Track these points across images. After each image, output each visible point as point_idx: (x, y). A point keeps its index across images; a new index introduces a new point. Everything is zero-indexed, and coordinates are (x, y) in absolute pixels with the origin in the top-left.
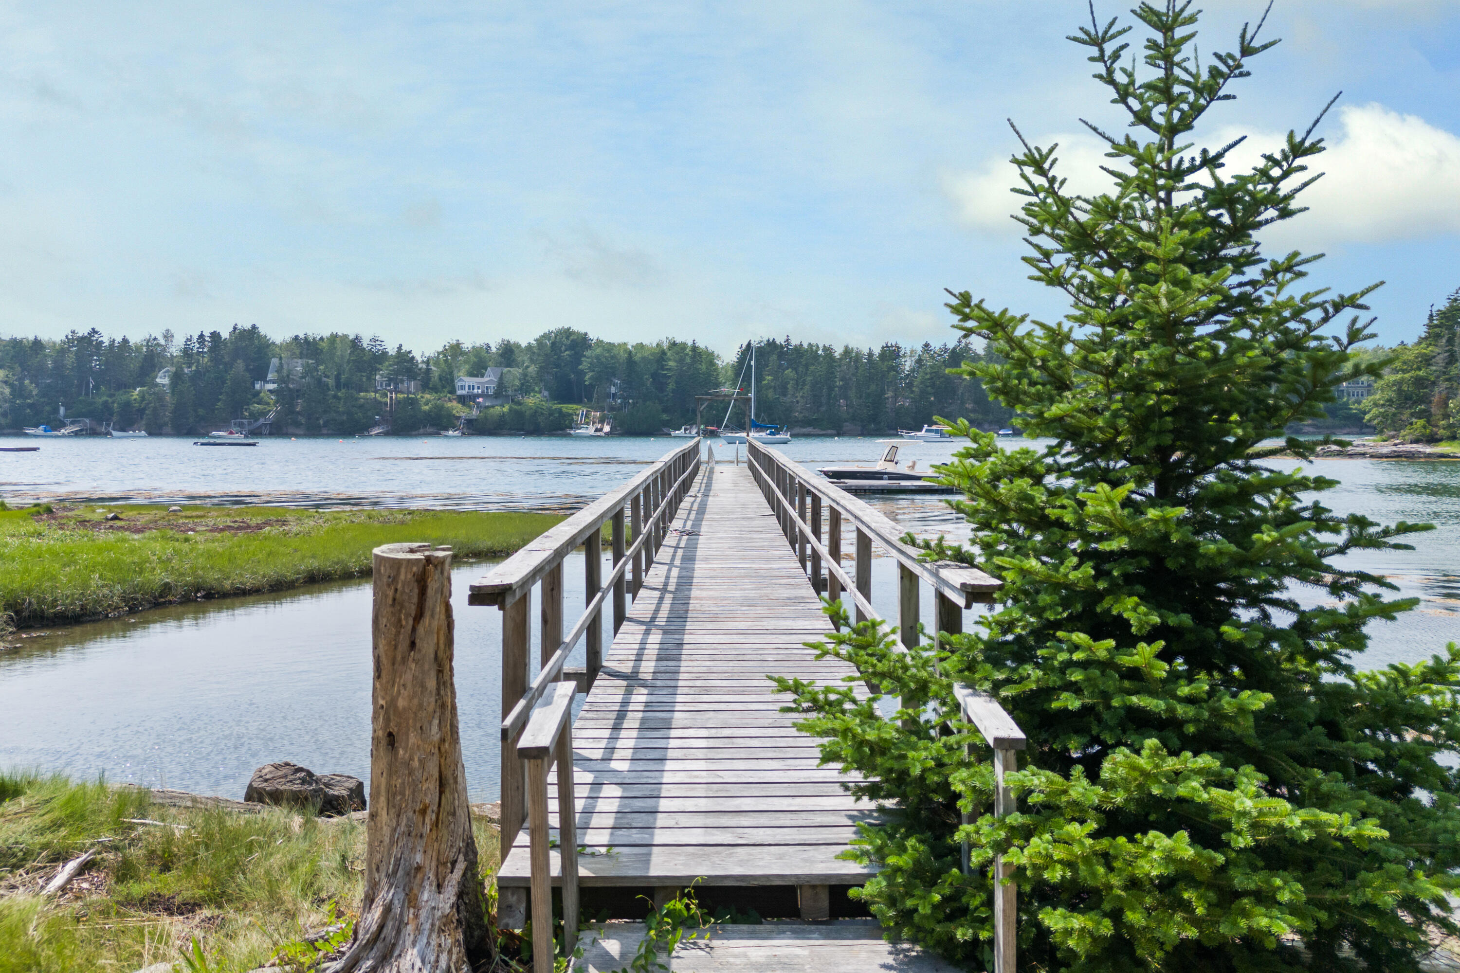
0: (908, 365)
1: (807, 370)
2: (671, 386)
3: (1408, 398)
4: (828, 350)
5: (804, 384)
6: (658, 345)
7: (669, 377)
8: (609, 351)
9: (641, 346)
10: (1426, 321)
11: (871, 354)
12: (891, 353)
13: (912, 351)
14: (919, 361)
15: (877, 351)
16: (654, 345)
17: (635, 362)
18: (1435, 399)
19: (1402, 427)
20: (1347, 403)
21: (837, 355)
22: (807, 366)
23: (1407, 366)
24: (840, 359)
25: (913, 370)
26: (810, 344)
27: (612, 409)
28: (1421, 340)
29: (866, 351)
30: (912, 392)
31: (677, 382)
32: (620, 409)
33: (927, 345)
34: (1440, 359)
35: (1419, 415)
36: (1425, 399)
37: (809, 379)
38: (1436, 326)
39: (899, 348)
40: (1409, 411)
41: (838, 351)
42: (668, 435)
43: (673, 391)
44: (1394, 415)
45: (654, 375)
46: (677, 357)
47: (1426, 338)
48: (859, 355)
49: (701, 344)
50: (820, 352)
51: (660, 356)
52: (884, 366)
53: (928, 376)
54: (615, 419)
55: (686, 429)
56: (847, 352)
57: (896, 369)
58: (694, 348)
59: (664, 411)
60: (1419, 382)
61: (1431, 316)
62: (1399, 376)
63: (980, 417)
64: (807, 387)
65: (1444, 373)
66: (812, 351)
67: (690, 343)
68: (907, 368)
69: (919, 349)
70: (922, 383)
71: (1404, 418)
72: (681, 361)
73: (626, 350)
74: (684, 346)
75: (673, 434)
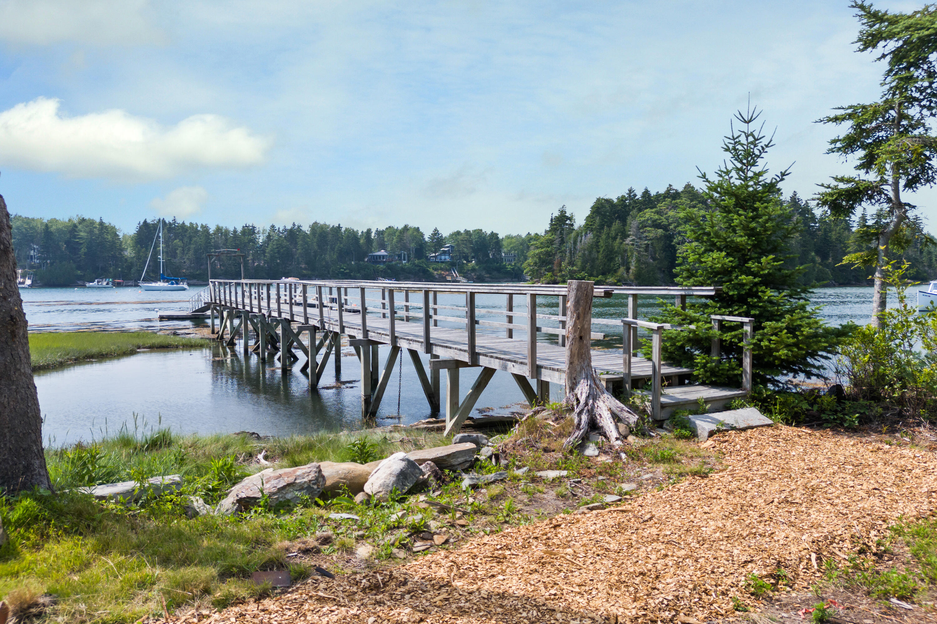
0: (261, 239)
1: (191, 240)
2: (83, 250)
3: (544, 262)
4: (205, 228)
5: (189, 250)
6: (70, 220)
7: (82, 244)
8: (28, 223)
9: (54, 221)
10: (550, 222)
11: (235, 231)
12: (249, 231)
13: (264, 230)
14: (269, 237)
15: (239, 229)
16: (67, 220)
17: (51, 232)
18: (556, 262)
19: (542, 276)
20: (505, 265)
21: (211, 231)
22: (190, 238)
23: (542, 245)
24: (214, 234)
25: (264, 242)
26: (191, 223)
27: (32, 267)
28: (546, 232)
29: (231, 229)
30: (265, 256)
31: (87, 248)
32: (39, 266)
33: (273, 226)
34: (557, 241)
35: (549, 270)
36: (551, 263)
37: (193, 246)
38: (555, 225)
39: (254, 227)
40: (544, 268)
41: (212, 230)
42: (84, 286)
43: (85, 254)
44: (537, 270)
45: (68, 243)
46: (87, 229)
47: (550, 231)
48: (227, 231)
49: (106, 221)
50: (199, 229)
51: (73, 229)
52: (246, 238)
53: (275, 247)
54: (35, 274)
55: (98, 282)
56: (219, 229)
57: (254, 241)
58: (101, 223)
59: (79, 268)
60: (548, 254)
61: (552, 219)
62: (540, 250)
63: (310, 272)
64: (191, 252)
65: (559, 249)
66: (193, 228)
67: (98, 220)
68: (261, 241)
69: (268, 228)
70: (271, 251)
71: (542, 272)
72: (91, 232)
73: (42, 223)
74: (92, 222)
75: (87, 285)
